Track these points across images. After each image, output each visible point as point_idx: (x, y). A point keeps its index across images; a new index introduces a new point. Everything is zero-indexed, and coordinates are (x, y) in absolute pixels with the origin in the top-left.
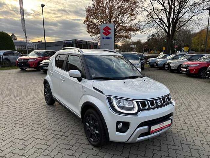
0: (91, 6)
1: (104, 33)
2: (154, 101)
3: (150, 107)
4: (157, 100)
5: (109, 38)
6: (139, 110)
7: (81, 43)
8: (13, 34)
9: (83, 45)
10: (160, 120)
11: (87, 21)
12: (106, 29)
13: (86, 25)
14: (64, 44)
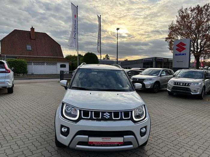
0: (175, 23)
1: (177, 49)
2: (101, 113)
3: (93, 118)
4: (105, 112)
5: (183, 54)
6: (80, 118)
7: (162, 61)
8: (107, 54)
9: (164, 62)
11: (169, 38)
12: (180, 45)
13: (168, 42)
14: (144, 62)
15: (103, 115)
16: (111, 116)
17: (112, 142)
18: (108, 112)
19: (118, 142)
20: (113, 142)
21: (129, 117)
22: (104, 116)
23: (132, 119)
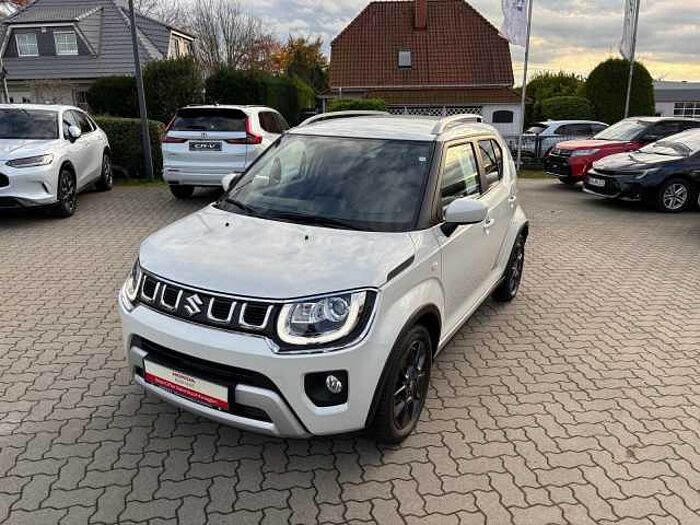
2: (181, 292)
3: (160, 303)
4: (193, 293)
10: (185, 362)
15: (184, 302)
16: (203, 307)
17: (198, 393)
18: (200, 295)
19: (215, 399)
20: (203, 395)
21: (261, 323)
22: (186, 306)
23: (271, 333)
